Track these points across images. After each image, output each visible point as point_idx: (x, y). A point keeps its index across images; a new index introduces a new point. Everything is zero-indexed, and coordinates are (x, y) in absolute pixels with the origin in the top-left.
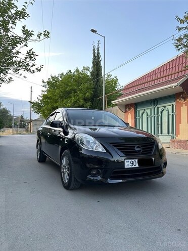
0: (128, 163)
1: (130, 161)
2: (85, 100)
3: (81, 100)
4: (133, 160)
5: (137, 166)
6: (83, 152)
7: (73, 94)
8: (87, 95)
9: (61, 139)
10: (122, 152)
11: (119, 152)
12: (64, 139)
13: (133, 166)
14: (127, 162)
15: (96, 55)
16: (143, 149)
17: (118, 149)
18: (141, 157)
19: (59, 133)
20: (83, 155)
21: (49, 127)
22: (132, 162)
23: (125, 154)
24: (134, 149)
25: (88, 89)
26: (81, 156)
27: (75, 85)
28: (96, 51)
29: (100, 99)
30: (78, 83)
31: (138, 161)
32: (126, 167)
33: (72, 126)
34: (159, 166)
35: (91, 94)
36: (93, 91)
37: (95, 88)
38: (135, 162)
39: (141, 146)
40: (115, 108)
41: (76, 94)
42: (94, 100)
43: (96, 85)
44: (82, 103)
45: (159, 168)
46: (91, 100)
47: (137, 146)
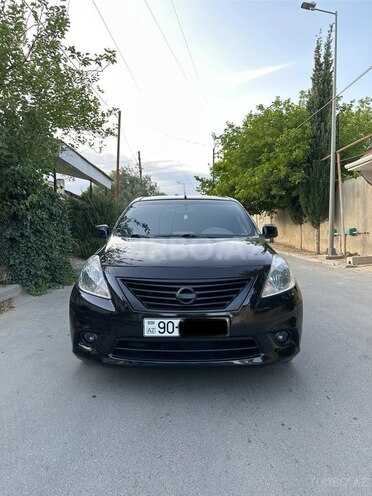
0: (151, 326)
1: (157, 321)
2: (291, 165)
4: (166, 321)
5: (176, 334)
7: (265, 155)
8: (294, 154)
10: (144, 300)
13: (166, 334)
14: (149, 323)
15: (322, 60)
16: (199, 296)
22: (162, 325)
23: (149, 305)
24: (174, 296)
25: (297, 140)
27: (272, 136)
28: (323, 52)
29: (326, 161)
32: (146, 334)
34: (251, 338)
35: (305, 151)
36: (310, 145)
37: (315, 137)
38: (170, 325)
39: (196, 289)
40: (361, 180)
41: (271, 154)
42: (314, 164)
43: (318, 129)
44: (283, 174)
45: (251, 343)
46: (305, 165)
47: (183, 288)
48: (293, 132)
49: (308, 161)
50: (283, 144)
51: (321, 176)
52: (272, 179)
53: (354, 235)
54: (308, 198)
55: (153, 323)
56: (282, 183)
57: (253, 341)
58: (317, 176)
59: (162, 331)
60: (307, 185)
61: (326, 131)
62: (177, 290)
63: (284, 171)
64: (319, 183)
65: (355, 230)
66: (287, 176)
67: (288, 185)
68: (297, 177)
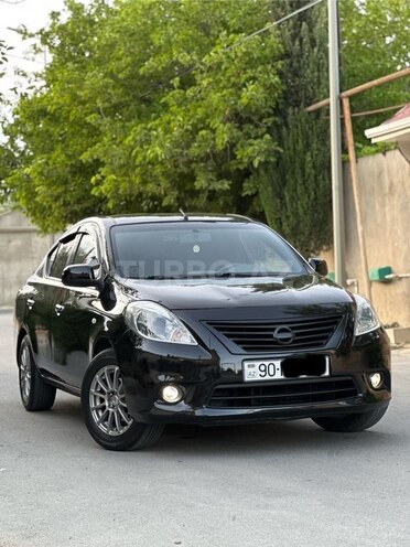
0: (251, 370)
1: (257, 364)
2: (240, 118)
3: (216, 123)
4: (267, 363)
5: (279, 375)
6: (144, 347)
8: (246, 94)
9: (94, 320)
10: (238, 343)
11: (229, 343)
12: (100, 319)
13: (268, 377)
14: (249, 366)
16: (297, 335)
17: (228, 336)
18: (288, 354)
19: (90, 303)
20: (145, 356)
21: (57, 282)
22: (263, 368)
23: (245, 349)
24: (271, 336)
25: (250, 62)
26: (139, 357)
29: (318, 112)
30: (205, 28)
31: (282, 364)
32: (247, 379)
33: (122, 281)
34: (349, 378)
35: (270, 88)
36: (280, 74)
37: (287, 55)
38: (271, 366)
39: (293, 328)
40: (395, 157)
41: (190, 92)
42: (290, 118)
43: (294, 37)
44: (222, 140)
45: (350, 383)
46: (269, 121)
47: (279, 327)
48: (243, 43)
49: (277, 111)
50: (216, 68)
51: (307, 146)
52: (194, 150)
53: (388, 282)
54: (282, 198)
55: (253, 366)
56: (221, 161)
57: (350, 381)
58: (300, 147)
59: (263, 374)
60: (279, 168)
61: (313, 42)
62: (273, 330)
63: (223, 134)
64: (303, 162)
65: (389, 270)
66: (232, 146)
67: (233, 166)
68: (255, 150)
